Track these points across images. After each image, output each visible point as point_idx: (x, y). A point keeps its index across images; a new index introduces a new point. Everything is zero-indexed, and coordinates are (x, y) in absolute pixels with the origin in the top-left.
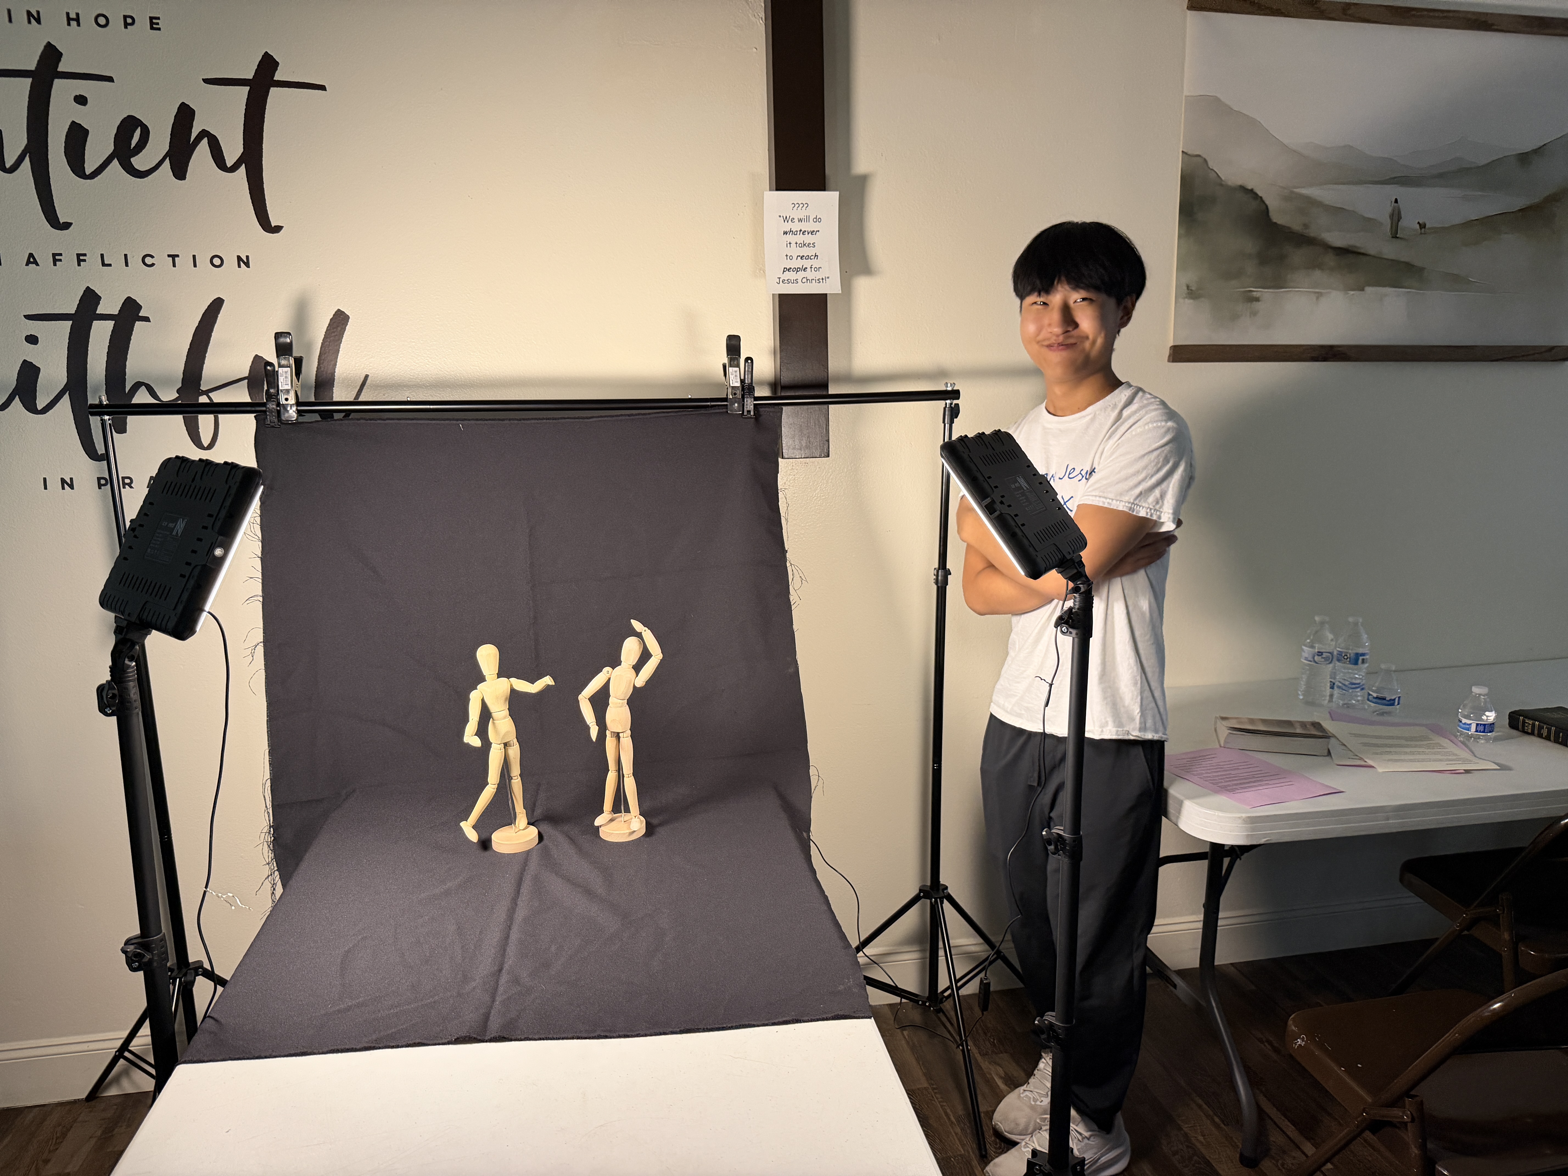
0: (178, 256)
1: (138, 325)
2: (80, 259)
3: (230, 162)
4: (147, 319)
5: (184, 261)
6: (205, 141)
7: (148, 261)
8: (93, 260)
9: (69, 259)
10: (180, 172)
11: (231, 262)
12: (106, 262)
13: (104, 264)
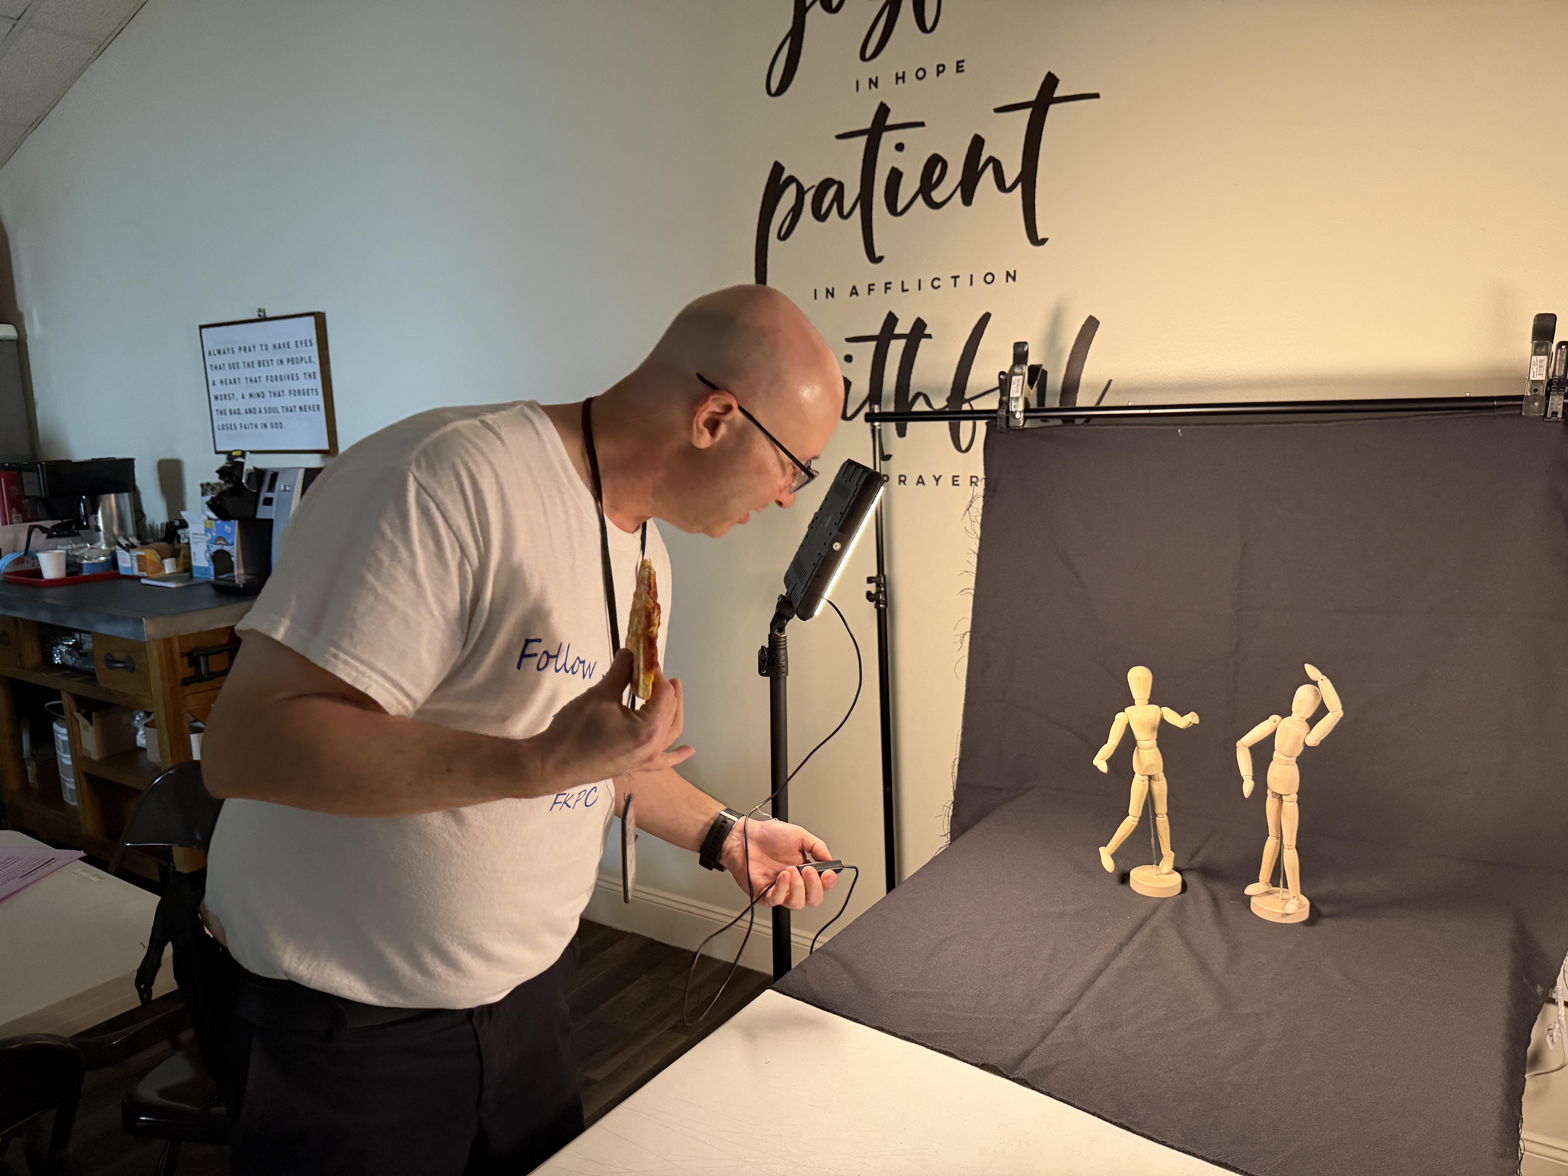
0: (958, 277)
1: (924, 341)
2: (887, 286)
3: (1008, 183)
4: (929, 336)
5: (963, 281)
6: (990, 167)
7: (936, 283)
8: (896, 287)
9: (879, 287)
10: (967, 200)
11: (1000, 277)
12: (905, 288)
13: (903, 290)
